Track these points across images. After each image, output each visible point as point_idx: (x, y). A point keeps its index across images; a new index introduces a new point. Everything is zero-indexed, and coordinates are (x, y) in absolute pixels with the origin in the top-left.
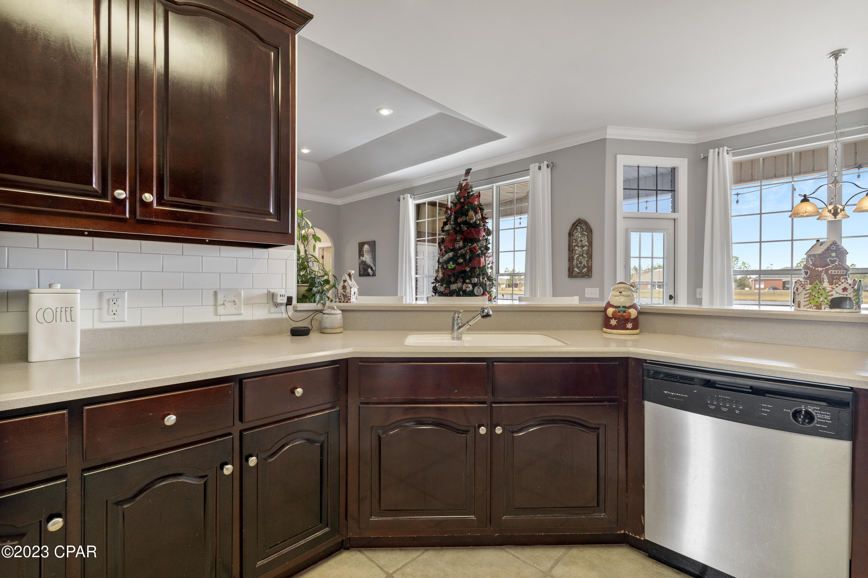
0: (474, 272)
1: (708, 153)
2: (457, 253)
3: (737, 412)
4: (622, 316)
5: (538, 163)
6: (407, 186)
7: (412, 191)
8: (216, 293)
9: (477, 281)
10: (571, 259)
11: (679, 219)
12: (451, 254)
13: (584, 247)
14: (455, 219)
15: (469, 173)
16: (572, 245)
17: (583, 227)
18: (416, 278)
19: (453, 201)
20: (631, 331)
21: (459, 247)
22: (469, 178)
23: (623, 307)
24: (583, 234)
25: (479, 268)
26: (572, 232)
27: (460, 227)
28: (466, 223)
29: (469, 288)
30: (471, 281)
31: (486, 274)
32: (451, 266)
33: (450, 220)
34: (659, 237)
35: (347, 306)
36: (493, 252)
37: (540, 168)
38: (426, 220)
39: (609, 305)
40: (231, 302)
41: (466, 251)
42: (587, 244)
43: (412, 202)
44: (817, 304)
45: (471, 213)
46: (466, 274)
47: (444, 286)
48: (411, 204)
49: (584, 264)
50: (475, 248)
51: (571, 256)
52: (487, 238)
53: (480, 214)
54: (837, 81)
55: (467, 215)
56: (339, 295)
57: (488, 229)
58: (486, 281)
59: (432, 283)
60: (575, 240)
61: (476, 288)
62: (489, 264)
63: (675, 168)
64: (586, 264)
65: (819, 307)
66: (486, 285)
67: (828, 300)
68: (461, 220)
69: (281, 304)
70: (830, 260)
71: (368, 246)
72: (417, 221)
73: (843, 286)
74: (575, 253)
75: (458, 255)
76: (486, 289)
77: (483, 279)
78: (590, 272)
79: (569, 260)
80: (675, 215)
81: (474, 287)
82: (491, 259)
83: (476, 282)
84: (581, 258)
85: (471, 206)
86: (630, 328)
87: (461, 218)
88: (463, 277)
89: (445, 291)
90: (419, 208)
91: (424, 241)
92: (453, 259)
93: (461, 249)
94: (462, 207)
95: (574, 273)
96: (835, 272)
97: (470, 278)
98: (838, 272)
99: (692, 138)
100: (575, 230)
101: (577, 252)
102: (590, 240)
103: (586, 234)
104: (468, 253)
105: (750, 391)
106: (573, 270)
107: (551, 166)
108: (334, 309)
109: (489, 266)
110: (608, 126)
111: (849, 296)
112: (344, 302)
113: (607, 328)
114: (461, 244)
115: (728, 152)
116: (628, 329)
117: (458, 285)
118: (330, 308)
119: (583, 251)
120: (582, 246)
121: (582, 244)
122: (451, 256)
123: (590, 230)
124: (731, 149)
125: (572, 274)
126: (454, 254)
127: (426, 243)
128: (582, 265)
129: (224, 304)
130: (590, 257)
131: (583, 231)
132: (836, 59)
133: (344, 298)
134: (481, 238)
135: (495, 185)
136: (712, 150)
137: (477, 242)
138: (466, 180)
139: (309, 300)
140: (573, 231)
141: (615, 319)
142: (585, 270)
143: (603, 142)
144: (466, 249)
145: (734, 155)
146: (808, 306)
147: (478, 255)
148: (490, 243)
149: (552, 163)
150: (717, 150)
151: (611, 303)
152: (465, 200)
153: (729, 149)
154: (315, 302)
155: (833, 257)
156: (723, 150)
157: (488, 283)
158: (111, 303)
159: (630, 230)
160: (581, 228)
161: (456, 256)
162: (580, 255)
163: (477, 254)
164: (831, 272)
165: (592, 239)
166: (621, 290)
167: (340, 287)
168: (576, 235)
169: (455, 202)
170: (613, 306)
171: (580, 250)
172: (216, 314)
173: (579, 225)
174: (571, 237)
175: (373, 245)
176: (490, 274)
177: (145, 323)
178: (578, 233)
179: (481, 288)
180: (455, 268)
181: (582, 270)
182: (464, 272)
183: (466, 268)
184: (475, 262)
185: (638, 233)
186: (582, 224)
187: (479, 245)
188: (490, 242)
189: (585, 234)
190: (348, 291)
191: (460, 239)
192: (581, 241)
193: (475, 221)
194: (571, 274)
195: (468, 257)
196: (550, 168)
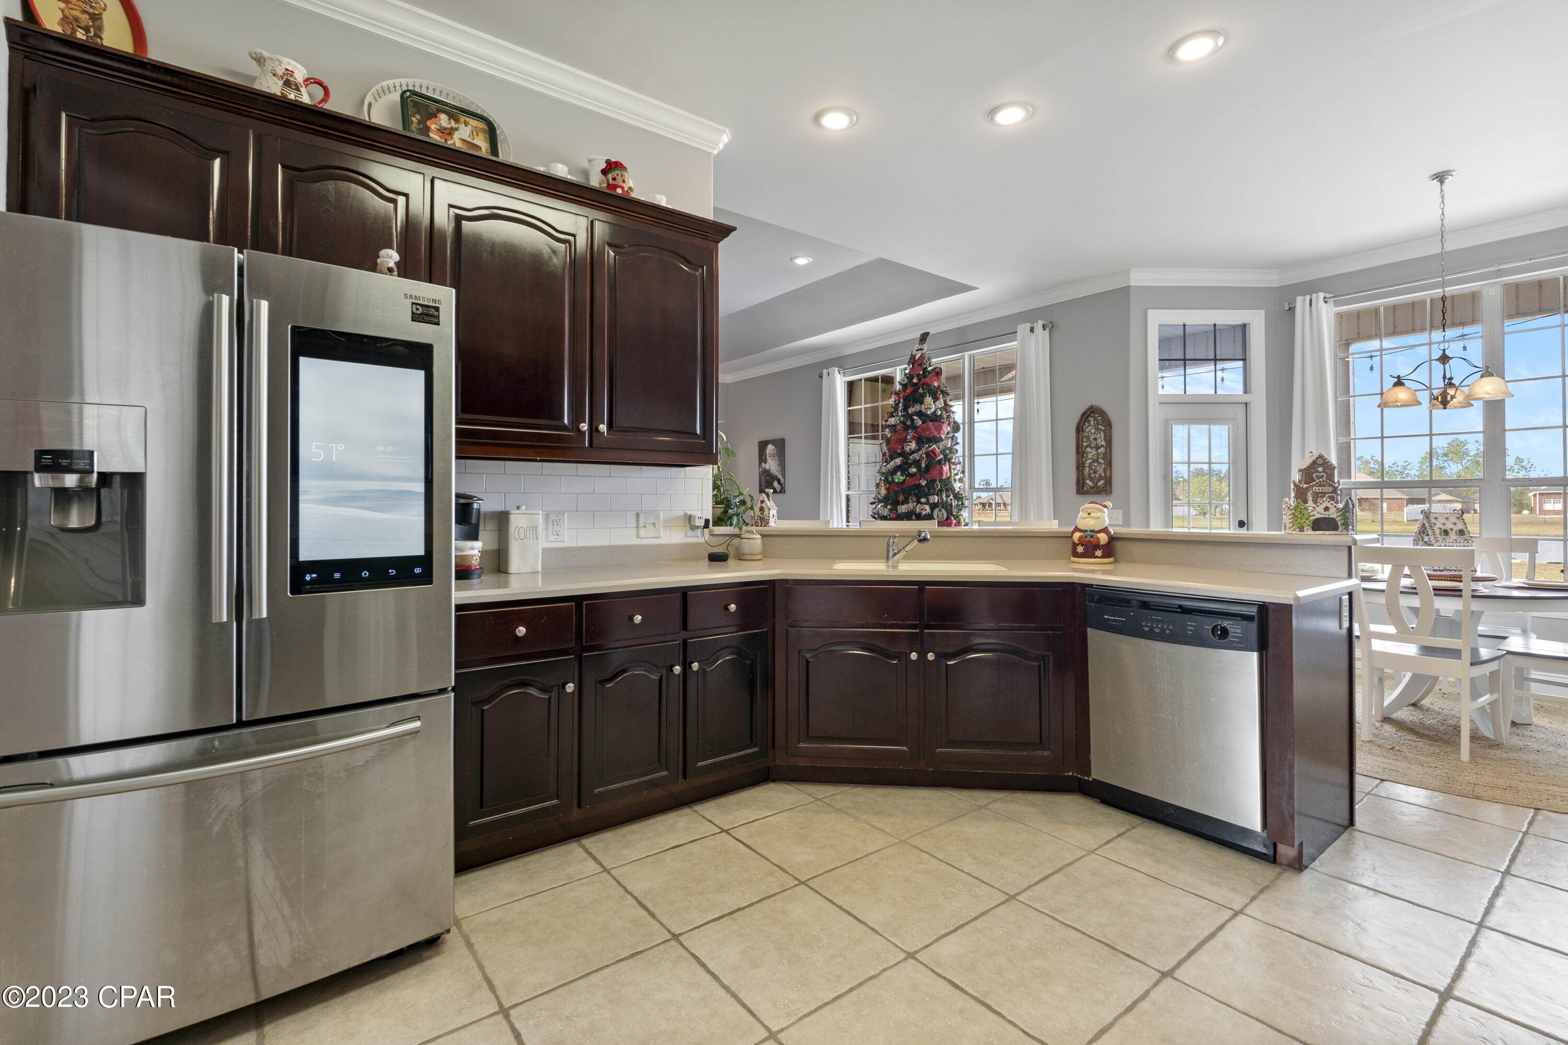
0: (933, 487)
1: (1295, 301)
2: (907, 459)
3: (1168, 632)
4: (1090, 541)
5: (1029, 324)
6: (833, 355)
7: (841, 362)
8: (638, 515)
9: (938, 501)
10: (1080, 467)
11: (1252, 403)
12: (898, 461)
13: (1099, 448)
14: (904, 409)
15: (926, 339)
16: (1083, 445)
17: (1099, 418)
18: (848, 496)
19: (902, 382)
20: (1101, 560)
21: (910, 450)
22: (925, 346)
23: (1091, 531)
24: (1097, 429)
25: (941, 480)
26: (1081, 426)
27: (912, 421)
28: (920, 414)
29: (926, 510)
30: (928, 500)
31: (951, 489)
32: (898, 478)
33: (898, 410)
34: (1221, 433)
35: (767, 531)
36: (964, 456)
37: (1032, 330)
38: (862, 407)
39: (1077, 529)
40: (651, 524)
41: (921, 455)
42: (1103, 443)
43: (841, 380)
44: (1300, 526)
45: (928, 400)
46: (922, 490)
47: (889, 507)
48: (839, 382)
49: (1100, 474)
50: (933, 451)
51: (1080, 462)
52: (954, 436)
53: (942, 400)
54: (1443, 214)
55: (922, 403)
56: (756, 518)
57: (955, 422)
58: (951, 500)
59: (871, 504)
60: (1086, 437)
61: (936, 510)
62: (956, 474)
63: (1245, 325)
64: (1103, 474)
65: (1302, 529)
66: (951, 505)
67: (1310, 521)
68: (913, 409)
69: (698, 527)
70: (1316, 475)
71: (774, 447)
72: (849, 408)
73: (1324, 505)
74: (1087, 457)
75: (910, 462)
76: (952, 513)
77: (947, 496)
78: (1108, 486)
79: (1078, 468)
80: (1247, 398)
81: (932, 509)
82: (959, 467)
83: (936, 501)
84: (1096, 464)
85: (929, 390)
86: (1099, 556)
87: (913, 406)
88: (916, 495)
89: (890, 515)
90: (851, 387)
91: (861, 437)
92: (902, 468)
93: (913, 452)
94: (916, 391)
95: (1085, 488)
96: (1319, 489)
97: (926, 496)
98: (1322, 489)
99: (1272, 280)
100: (1086, 423)
101: (1090, 456)
102: (1108, 438)
103: (1103, 428)
104: (923, 459)
105: (1180, 610)
106: (1084, 484)
107: (1050, 327)
108: (753, 533)
109: (958, 477)
110: (1131, 269)
111: (1331, 516)
112: (761, 526)
113: (1074, 556)
114: (913, 445)
115: (1326, 300)
116: (1097, 557)
117: (909, 507)
118: (748, 532)
119: (1098, 454)
120: (1097, 447)
121: (1097, 444)
122: (899, 464)
123: (1108, 424)
124: (1332, 295)
125: (1083, 488)
126: (902, 461)
127: (863, 440)
128: (1097, 476)
129: (645, 527)
130: (1109, 463)
131: (1098, 424)
132: (1442, 182)
133: (761, 522)
134: (943, 437)
135: (967, 354)
136: (1301, 297)
137: (938, 442)
138: (921, 349)
139: (725, 523)
140: (1084, 424)
141: (1082, 546)
142: (1101, 483)
143: (1125, 291)
144: (920, 452)
145: (1337, 304)
146: (1293, 529)
147: (940, 461)
148: (958, 443)
149: (1051, 322)
150: (1308, 297)
151: (1079, 527)
152: (919, 380)
153: (1328, 295)
154: (731, 525)
155: (1320, 472)
156: (1317, 297)
157: (954, 503)
158: (555, 524)
159: (1171, 422)
160: (1095, 419)
161: (907, 463)
162: (1094, 461)
163: (937, 459)
164: (1315, 489)
165: (1110, 436)
166: (1089, 511)
167: (757, 509)
168: (1087, 430)
169: (904, 383)
170: (1080, 531)
171: (1094, 453)
172: (638, 537)
173: (1091, 415)
174: (1081, 434)
175: (780, 444)
176: (958, 490)
177: (580, 545)
178: (1091, 427)
179: (943, 511)
180: (904, 481)
181: (1097, 482)
182: (919, 486)
183: (921, 481)
184: (934, 473)
185: (1186, 427)
186: (1096, 414)
187: (941, 447)
188: (958, 441)
189: (1101, 429)
190: (766, 513)
191: (912, 439)
192: (1095, 439)
193: (935, 412)
194: (1081, 489)
195: (923, 465)
196: (1047, 331)
